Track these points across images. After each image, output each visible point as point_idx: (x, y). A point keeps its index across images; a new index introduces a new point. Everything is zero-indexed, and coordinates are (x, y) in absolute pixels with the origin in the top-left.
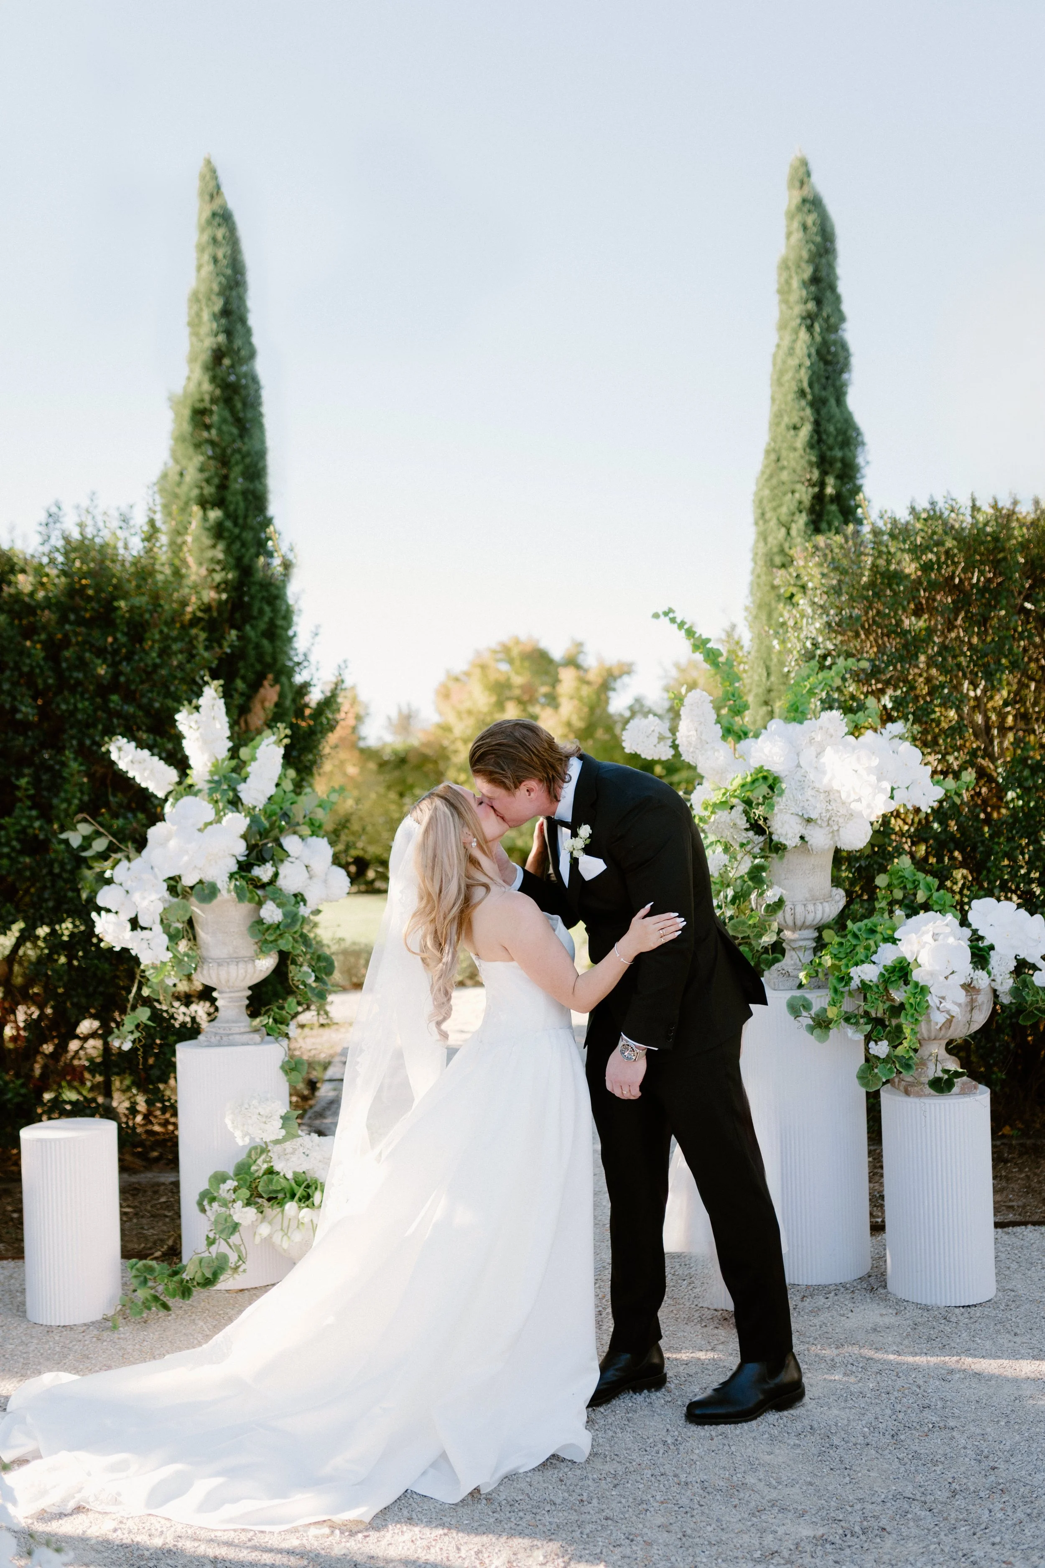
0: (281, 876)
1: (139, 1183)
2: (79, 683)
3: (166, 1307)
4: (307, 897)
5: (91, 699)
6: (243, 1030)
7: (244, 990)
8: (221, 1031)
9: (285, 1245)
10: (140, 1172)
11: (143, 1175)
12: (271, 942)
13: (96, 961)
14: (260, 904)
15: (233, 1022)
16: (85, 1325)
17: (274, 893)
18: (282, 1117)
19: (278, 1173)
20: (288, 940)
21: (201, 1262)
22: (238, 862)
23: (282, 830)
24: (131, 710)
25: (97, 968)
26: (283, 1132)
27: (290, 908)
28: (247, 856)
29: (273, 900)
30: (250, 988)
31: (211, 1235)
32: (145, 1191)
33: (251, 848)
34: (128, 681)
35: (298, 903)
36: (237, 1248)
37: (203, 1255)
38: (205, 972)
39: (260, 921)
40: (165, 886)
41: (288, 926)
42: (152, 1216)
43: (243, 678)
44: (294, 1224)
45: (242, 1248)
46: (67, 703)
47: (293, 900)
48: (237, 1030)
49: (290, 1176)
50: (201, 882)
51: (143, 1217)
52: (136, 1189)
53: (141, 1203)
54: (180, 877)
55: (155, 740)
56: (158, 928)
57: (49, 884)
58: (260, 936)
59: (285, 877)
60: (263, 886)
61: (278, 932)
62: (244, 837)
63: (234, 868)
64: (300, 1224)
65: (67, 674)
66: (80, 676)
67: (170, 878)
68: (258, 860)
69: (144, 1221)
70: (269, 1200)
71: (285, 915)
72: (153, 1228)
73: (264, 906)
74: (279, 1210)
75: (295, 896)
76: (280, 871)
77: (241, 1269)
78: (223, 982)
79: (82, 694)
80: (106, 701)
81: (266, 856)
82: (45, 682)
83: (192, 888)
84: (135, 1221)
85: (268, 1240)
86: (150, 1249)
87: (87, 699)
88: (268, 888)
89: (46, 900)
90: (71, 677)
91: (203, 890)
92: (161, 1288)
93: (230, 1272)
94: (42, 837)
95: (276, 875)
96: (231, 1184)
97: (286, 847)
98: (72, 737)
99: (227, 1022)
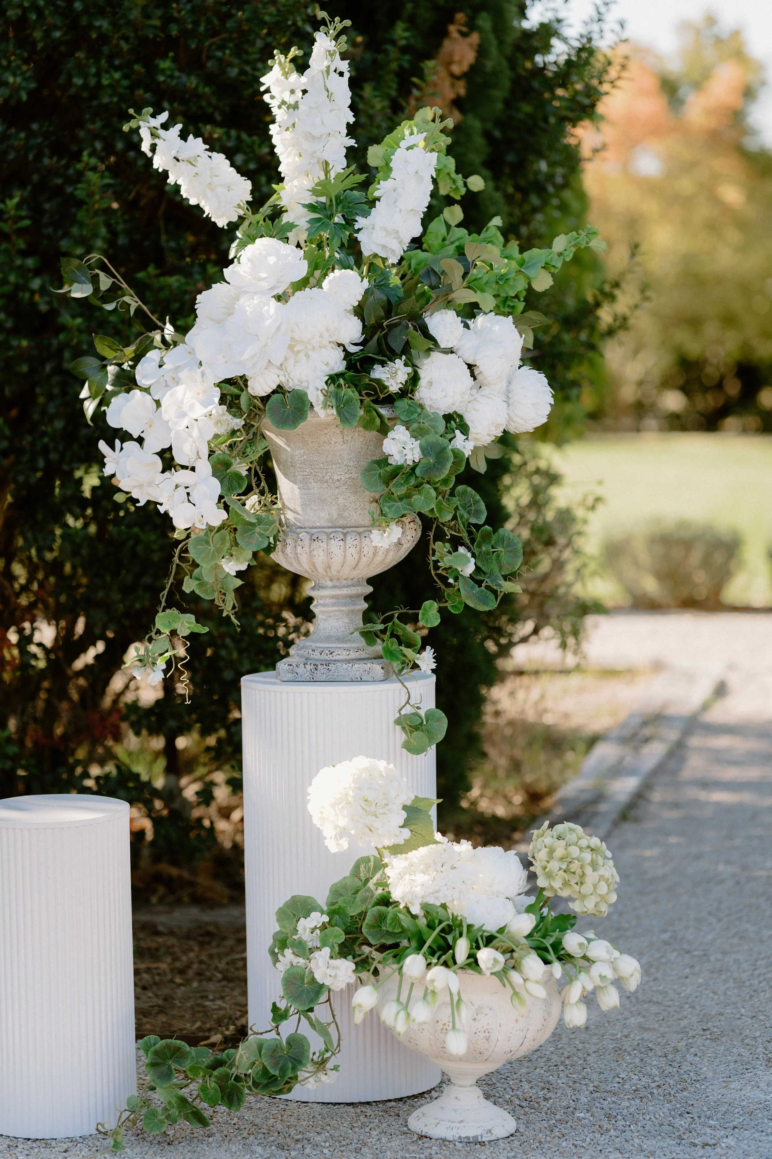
0: (423, 383)
1: (217, 926)
2: (104, 38)
3: (199, 1118)
4: (468, 420)
5: (126, 68)
6: (353, 655)
7: (358, 584)
8: (316, 655)
9: (401, 1027)
10: (222, 906)
11: (224, 912)
12: (401, 499)
13: (136, 530)
14: (384, 430)
15: (339, 640)
16: (71, 1140)
17: (410, 412)
18: (405, 808)
19: (396, 903)
20: (428, 497)
21: (260, 1048)
22: (348, 355)
23: (425, 300)
24: (192, 82)
25: (138, 541)
26: (406, 833)
27: (433, 438)
28: (363, 343)
29: (407, 425)
30: (370, 581)
31: (282, 1005)
32: (224, 938)
33: (368, 330)
34: (185, 33)
35: (449, 430)
36: (321, 1029)
37: (265, 1036)
38: (289, 549)
39: (383, 461)
40: (217, 393)
41: (429, 470)
42: (225, 978)
43: (412, 22)
44: (419, 992)
45: (332, 1029)
46: (85, 76)
47: (442, 425)
48: (343, 655)
49: (416, 910)
50: (279, 390)
51: (209, 979)
52: (209, 934)
53: (211, 956)
54: (244, 379)
55: (239, 139)
56: (205, 467)
57: (56, 391)
58: (381, 489)
59: (430, 383)
60: (390, 400)
61: (413, 482)
62: (359, 311)
63: (339, 365)
64: (429, 994)
65: (84, 21)
66: (104, 24)
67: (229, 381)
68: (381, 352)
69: (211, 986)
70: (383, 948)
71: (424, 450)
72: (222, 998)
73: (391, 434)
74: (396, 966)
75: (448, 418)
76: (421, 373)
77: (329, 1065)
78: (321, 570)
79: (110, 58)
80: (152, 69)
81: (397, 346)
82: (47, 34)
83: (265, 399)
84: (195, 984)
85: (373, 1014)
86: (209, 1030)
87: (117, 69)
88: (398, 403)
89: (51, 419)
90: (91, 27)
91: (284, 404)
92: (194, 1087)
93: (310, 1068)
94: (43, 308)
95: (414, 379)
96: (317, 919)
97: (432, 332)
98: (96, 136)
99: (328, 639)
